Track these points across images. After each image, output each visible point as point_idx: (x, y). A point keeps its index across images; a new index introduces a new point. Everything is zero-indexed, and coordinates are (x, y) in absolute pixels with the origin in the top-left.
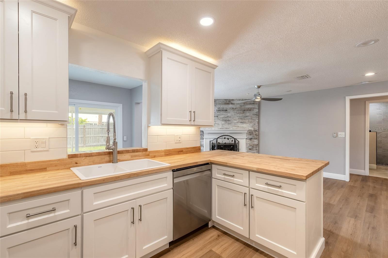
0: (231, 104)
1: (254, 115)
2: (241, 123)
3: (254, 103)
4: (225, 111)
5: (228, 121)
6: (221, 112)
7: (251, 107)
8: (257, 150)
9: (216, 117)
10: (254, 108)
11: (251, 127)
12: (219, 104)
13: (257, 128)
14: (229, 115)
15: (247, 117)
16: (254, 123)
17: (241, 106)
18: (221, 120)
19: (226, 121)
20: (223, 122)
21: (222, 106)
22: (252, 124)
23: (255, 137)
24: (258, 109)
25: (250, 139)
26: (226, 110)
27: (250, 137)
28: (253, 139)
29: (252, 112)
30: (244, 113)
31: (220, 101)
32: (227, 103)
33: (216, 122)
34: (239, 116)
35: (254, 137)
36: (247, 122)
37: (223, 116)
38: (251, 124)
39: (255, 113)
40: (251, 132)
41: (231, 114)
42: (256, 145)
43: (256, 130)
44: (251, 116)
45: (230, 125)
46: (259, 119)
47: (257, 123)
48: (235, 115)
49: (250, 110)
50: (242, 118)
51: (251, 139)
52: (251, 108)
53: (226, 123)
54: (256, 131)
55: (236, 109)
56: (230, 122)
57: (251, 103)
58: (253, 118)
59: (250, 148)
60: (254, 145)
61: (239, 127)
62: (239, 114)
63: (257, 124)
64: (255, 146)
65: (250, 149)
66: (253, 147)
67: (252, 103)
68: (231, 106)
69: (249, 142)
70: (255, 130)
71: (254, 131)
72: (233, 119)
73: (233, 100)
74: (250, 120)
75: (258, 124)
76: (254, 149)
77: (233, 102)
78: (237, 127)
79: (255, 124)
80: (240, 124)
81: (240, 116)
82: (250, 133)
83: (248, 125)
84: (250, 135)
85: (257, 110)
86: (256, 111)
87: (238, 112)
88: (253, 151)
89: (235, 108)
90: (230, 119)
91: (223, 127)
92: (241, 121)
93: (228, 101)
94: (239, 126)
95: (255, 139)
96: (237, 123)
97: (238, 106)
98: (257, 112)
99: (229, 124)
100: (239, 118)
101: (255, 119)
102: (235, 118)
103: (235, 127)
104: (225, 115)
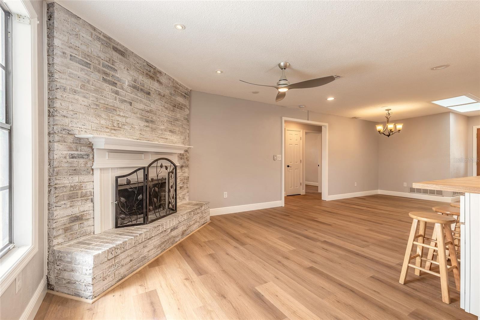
0: (158, 81)
1: (185, 119)
2: (171, 131)
3: (185, 95)
4: (147, 94)
5: (151, 121)
6: (138, 94)
7: (183, 102)
8: (188, 188)
11: (182, 143)
14: (153, 106)
15: (177, 120)
16: (185, 135)
17: (171, 94)
19: (147, 121)
20: (143, 124)
21: (141, 78)
22: (183, 137)
24: (188, 109)
25: (181, 168)
26: (149, 94)
27: (181, 163)
29: (183, 113)
30: (174, 110)
32: (152, 75)
33: (128, 120)
34: (168, 116)
35: (185, 162)
36: (178, 133)
37: (142, 106)
38: (181, 136)
41: (156, 105)
44: (182, 121)
45: (154, 133)
46: (189, 130)
48: (162, 111)
49: (181, 107)
50: (171, 122)
53: (148, 127)
55: (164, 98)
56: (154, 126)
57: (182, 93)
58: (184, 126)
60: (185, 180)
62: (167, 112)
68: (156, 86)
71: (185, 151)
72: (159, 120)
73: (160, 73)
74: (181, 129)
76: (185, 186)
78: (165, 140)
80: (169, 135)
85: (188, 112)
87: (166, 105)
89: (162, 94)
90: (154, 118)
91: (141, 136)
92: (170, 127)
93: (152, 69)
94: (167, 139)
95: (185, 166)
96: (165, 130)
97: (167, 92)
98: (187, 115)
99: (152, 131)
100: (167, 119)
102: (162, 119)
103: (162, 139)
104: (147, 105)
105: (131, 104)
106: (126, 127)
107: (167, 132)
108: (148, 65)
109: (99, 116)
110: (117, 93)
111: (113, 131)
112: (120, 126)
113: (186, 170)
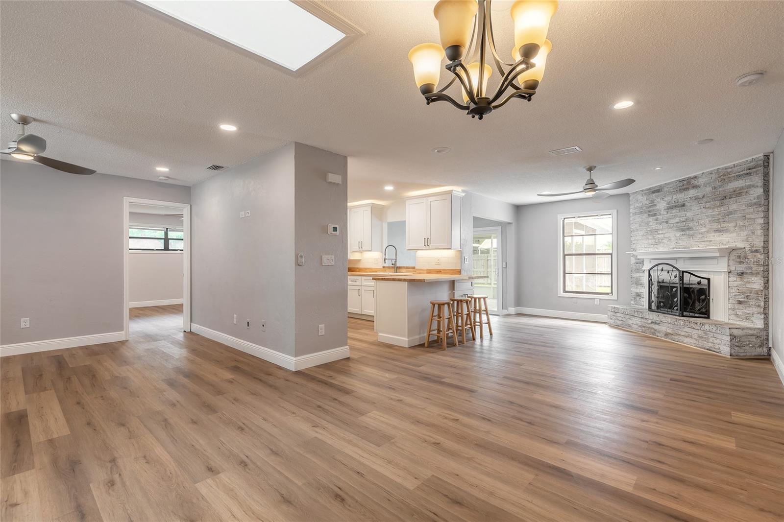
0: (693, 187)
1: (750, 205)
2: (717, 231)
3: (748, 171)
4: (681, 207)
5: (688, 229)
6: (673, 212)
7: (742, 185)
8: (759, 306)
9: (665, 223)
10: (750, 187)
11: (743, 241)
12: (671, 193)
13: (759, 243)
14: (689, 214)
15: (731, 213)
16: (752, 228)
17: (715, 188)
18: (675, 229)
19: (682, 230)
20: (678, 234)
21: (675, 197)
22: (745, 233)
23: (755, 268)
24: (761, 187)
25: (739, 275)
26: (684, 205)
27: (741, 268)
28: (747, 273)
29: (745, 199)
30: (722, 205)
31: (671, 186)
32: (685, 187)
33: (665, 235)
34: (711, 215)
35: (751, 268)
36: (732, 229)
37: (677, 220)
38: (742, 232)
39: (755, 201)
40: (742, 256)
41: (694, 211)
42: (757, 294)
43: (757, 248)
44: (744, 210)
45: (691, 238)
46: (766, 217)
47: (759, 227)
48: (702, 213)
49: (738, 193)
50: (718, 220)
51: (742, 273)
52: (742, 188)
53: (684, 234)
54: (757, 251)
55: (704, 199)
56: (691, 232)
57: (741, 173)
58: (748, 216)
59: (741, 300)
60: (751, 293)
61: (712, 243)
62: (711, 211)
63: (759, 232)
64: (753, 295)
65: (740, 302)
66: (747, 296)
67: (744, 172)
68: (692, 193)
69: (736, 284)
70: (754, 249)
71: (752, 252)
72: (697, 224)
73: (695, 177)
74: (740, 223)
75: (762, 231)
76: (752, 302)
77: (695, 182)
78: (708, 243)
79: (753, 233)
80: (714, 236)
81: (714, 215)
82: (739, 257)
83: (735, 234)
84: (741, 262)
85: (760, 191)
86: (755, 195)
87: (708, 205)
88: (748, 309)
89: (701, 196)
90: (691, 224)
91: (677, 244)
92: (716, 226)
93: (685, 182)
94: (711, 241)
95: (752, 274)
96: (708, 232)
97: (709, 189)
98: (758, 197)
99: (689, 237)
100: (710, 219)
101: (753, 217)
102: (702, 222)
103: (703, 243)
104: (682, 216)
105: (667, 222)
106: (664, 241)
107: (711, 233)
108: (680, 181)
109: (648, 239)
110: (657, 220)
111: (656, 246)
112: (660, 241)
113: (754, 279)
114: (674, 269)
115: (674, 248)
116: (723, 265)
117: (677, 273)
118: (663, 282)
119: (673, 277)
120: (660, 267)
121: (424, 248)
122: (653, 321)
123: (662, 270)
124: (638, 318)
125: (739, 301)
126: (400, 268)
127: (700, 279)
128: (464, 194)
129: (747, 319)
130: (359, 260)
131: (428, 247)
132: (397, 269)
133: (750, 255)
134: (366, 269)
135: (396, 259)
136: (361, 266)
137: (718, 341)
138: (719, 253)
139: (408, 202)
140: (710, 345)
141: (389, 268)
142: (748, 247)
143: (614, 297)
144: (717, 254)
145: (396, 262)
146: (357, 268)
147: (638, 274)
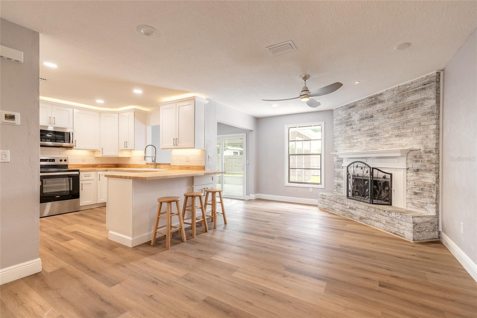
0: (379, 102)
1: (424, 114)
2: (397, 136)
3: (423, 87)
4: (370, 118)
5: (375, 135)
6: (364, 122)
7: (418, 98)
8: (432, 197)
9: (359, 131)
10: (424, 99)
11: (418, 144)
12: (362, 108)
13: (432, 145)
14: (376, 123)
15: (409, 121)
16: (426, 133)
17: (396, 102)
18: (365, 135)
19: (371, 136)
20: (368, 139)
21: (365, 110)
22: (420, 137)
23: (428, 166)
24: (434, 99)
25: (415, 172)
26: (372, 117)
27: (417, 166)
28: (421, 170)
29: (420, 110)
30: (402, 115)
31: (363, 102)
32: (373, 102)
33: (358, 140)
34: (393, 123)
35: (425, 166)
36: (410, 134)
37: (367, 128)
38: (417, 137)
39: (429, 110)
40: (418, 156)
41: (380, 120)
42: (430, 187)
43: (430, 150)
44: (419, 119)
45: (378, 142)
46: (438, 124)
47: (432, 132)
48: (386, 122)
49: (414, 105)
50: (398, 127)
51: (418, 170)
52: (418, 101)
53: (372, 139)
54: (430, 152)
55: (388, 111)
56: (378, 138)
57: (418, 88)
58: (422, 124)
59: (416, 191)
60: (425, 186)
61: (393, 145)
62: (393, 120)
63: (432, 136)
64: (427, 188)
65: (416, 194)
66: (422, 189)
67: (420, 87)
68: (379, 106)
69: (413, 178)
70: (428, 150)
71: (426, 152)
72: (382, 131)
73: (381, 94)
74: (416, 129)
75: (435, 135)
76: (426, 194)
77: (381, 98)
78: (390, 146)
79: (427, 137)
80: (395, 140)
81: (395, 123)
82: (415, 157)
83: (412, 138)
84: (416, 161)
85: (433, 102)
86: (429, 106)
87: (390, 116)
88: (422, 199)
89: (385, 109)
90: (377, 131)
91: (367, 147)
92: (396, 132)
93: (373, 98)
94: (392, 144)
95: (426, 170)
96: (390, 137)
97: (391, 103)
98: (431, 107)
99: (376, 141)
100: (392, 127)
101: (426, 123)
102: (386, 129)
103: (386, 146)
104: (371, 125)
105: (360, 130)
106: (357, 144)
107: (393, 138)
108: (370, 98)
109: (346, 143)
110: (352, 128)
111: (351, 148)
112: (355, 144)
113: (427, 174)
114: (366, 166)
115: (364, 150)
116: (402, 164)
117: (369, 169)
118: (358, 176)
119: (365, 173)
120: (356, 164)
121: (174, 147)
122: (351, 207)
123: (357, 167)
124: (339, 204)
125: (415, 192)
126: (159, 164)
127: (385, 174)
128: (207, 102)
129: (422, 207)
130: (129, 158)
131: (176, 147)
132: (156, 165)
133: (424, 156)
134: (134, 165)
135: (156, 157)
136: (131, 162)
137: (403, 227)
138: (400, 153)
139: (162, 108)
140: (396, 230)
141: (151, 164)
142: (422, 149)
143: (322, 186)
144: (399, 155)
145: (155, 159)
146: (128, 164)
147: (339, 169)
